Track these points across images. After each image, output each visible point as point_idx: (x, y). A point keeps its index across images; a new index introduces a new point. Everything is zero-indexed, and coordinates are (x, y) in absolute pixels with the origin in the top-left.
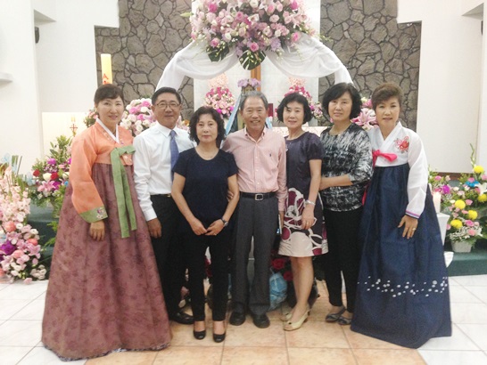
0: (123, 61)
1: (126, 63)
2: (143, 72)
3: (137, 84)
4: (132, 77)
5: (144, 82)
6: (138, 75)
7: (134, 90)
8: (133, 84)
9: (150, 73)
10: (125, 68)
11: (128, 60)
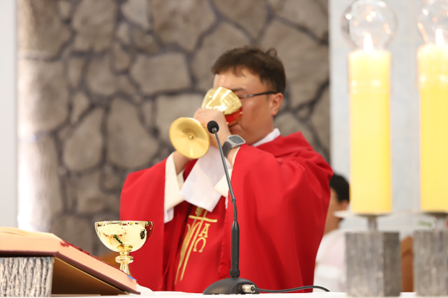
0: (109, 15)
1: (120, 18)
2: (176, 48)
3: (153, 97)
4: (137, 71)
5: (176, 86)
6: (156, 60)
7: (142, 119)
8: (138, 99)
9: (199, 44)
10: (114, 37)
11: (128, 10)
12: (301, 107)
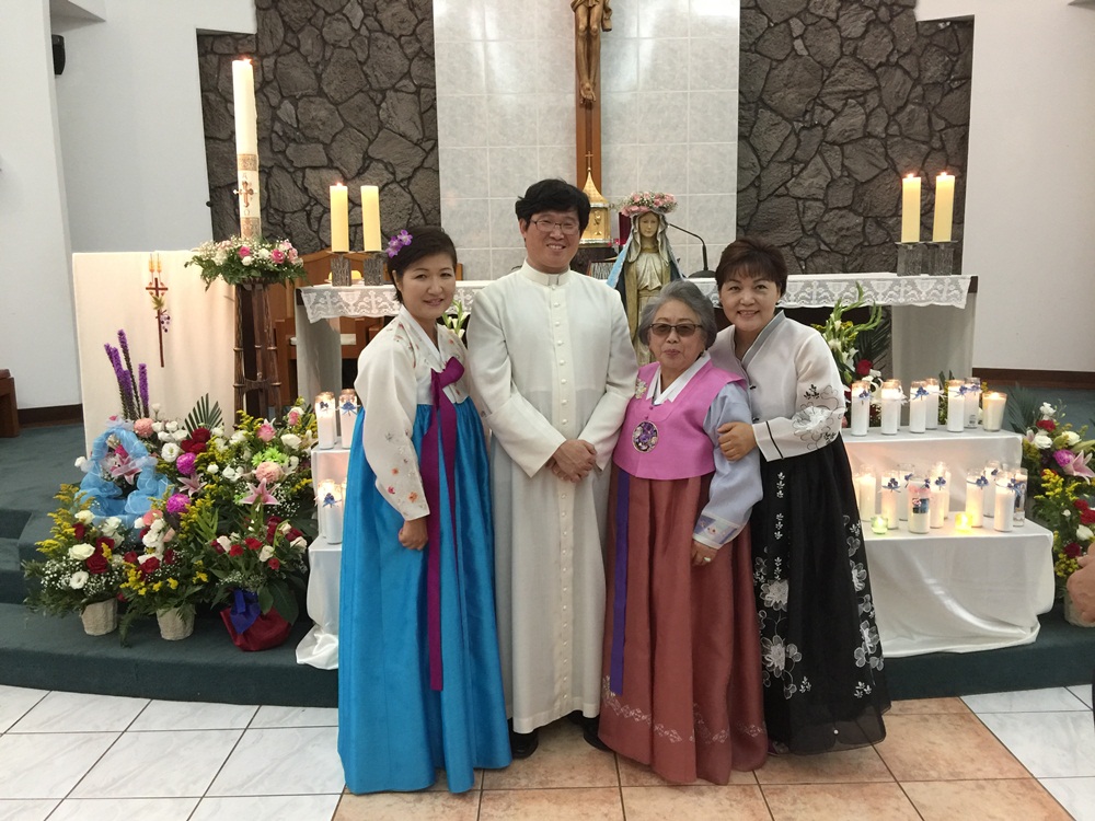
0: (267, 115)
1: (275, 118)
2: (318, 141)
3: (305, 168)
4: (289, 152)
5: (318, 164)
6: (304, 147)
7: (295, 183)
8: (292, 170)
9: (332, 141)
10: (273, 131)
11: (278, 112)
12: (402, 180)
